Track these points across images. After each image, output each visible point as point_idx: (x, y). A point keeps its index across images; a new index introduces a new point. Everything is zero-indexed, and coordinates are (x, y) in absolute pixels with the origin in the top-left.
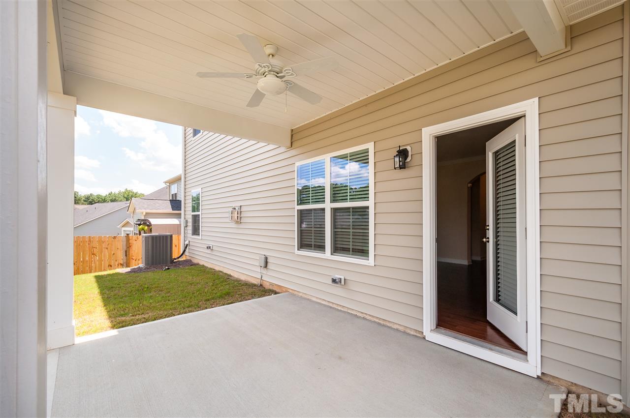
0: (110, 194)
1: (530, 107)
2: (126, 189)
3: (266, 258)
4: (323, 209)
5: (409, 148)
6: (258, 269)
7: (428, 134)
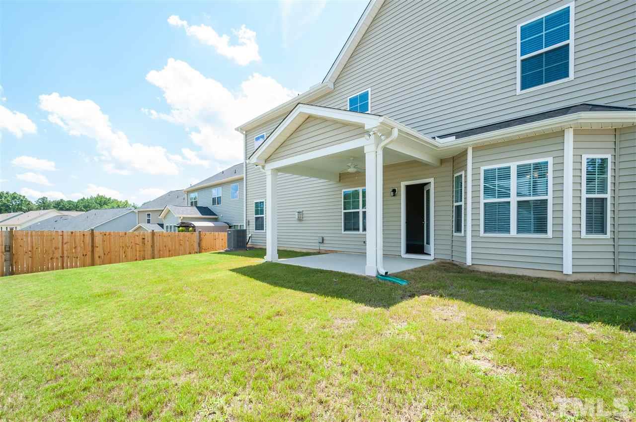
0: (82, 200)
1: (432, 180)
2: (98, 195)
3: (323, 238)
4: (359, 212)
5: (396, 189)
6: (318, 245)
7: (403, 184)
